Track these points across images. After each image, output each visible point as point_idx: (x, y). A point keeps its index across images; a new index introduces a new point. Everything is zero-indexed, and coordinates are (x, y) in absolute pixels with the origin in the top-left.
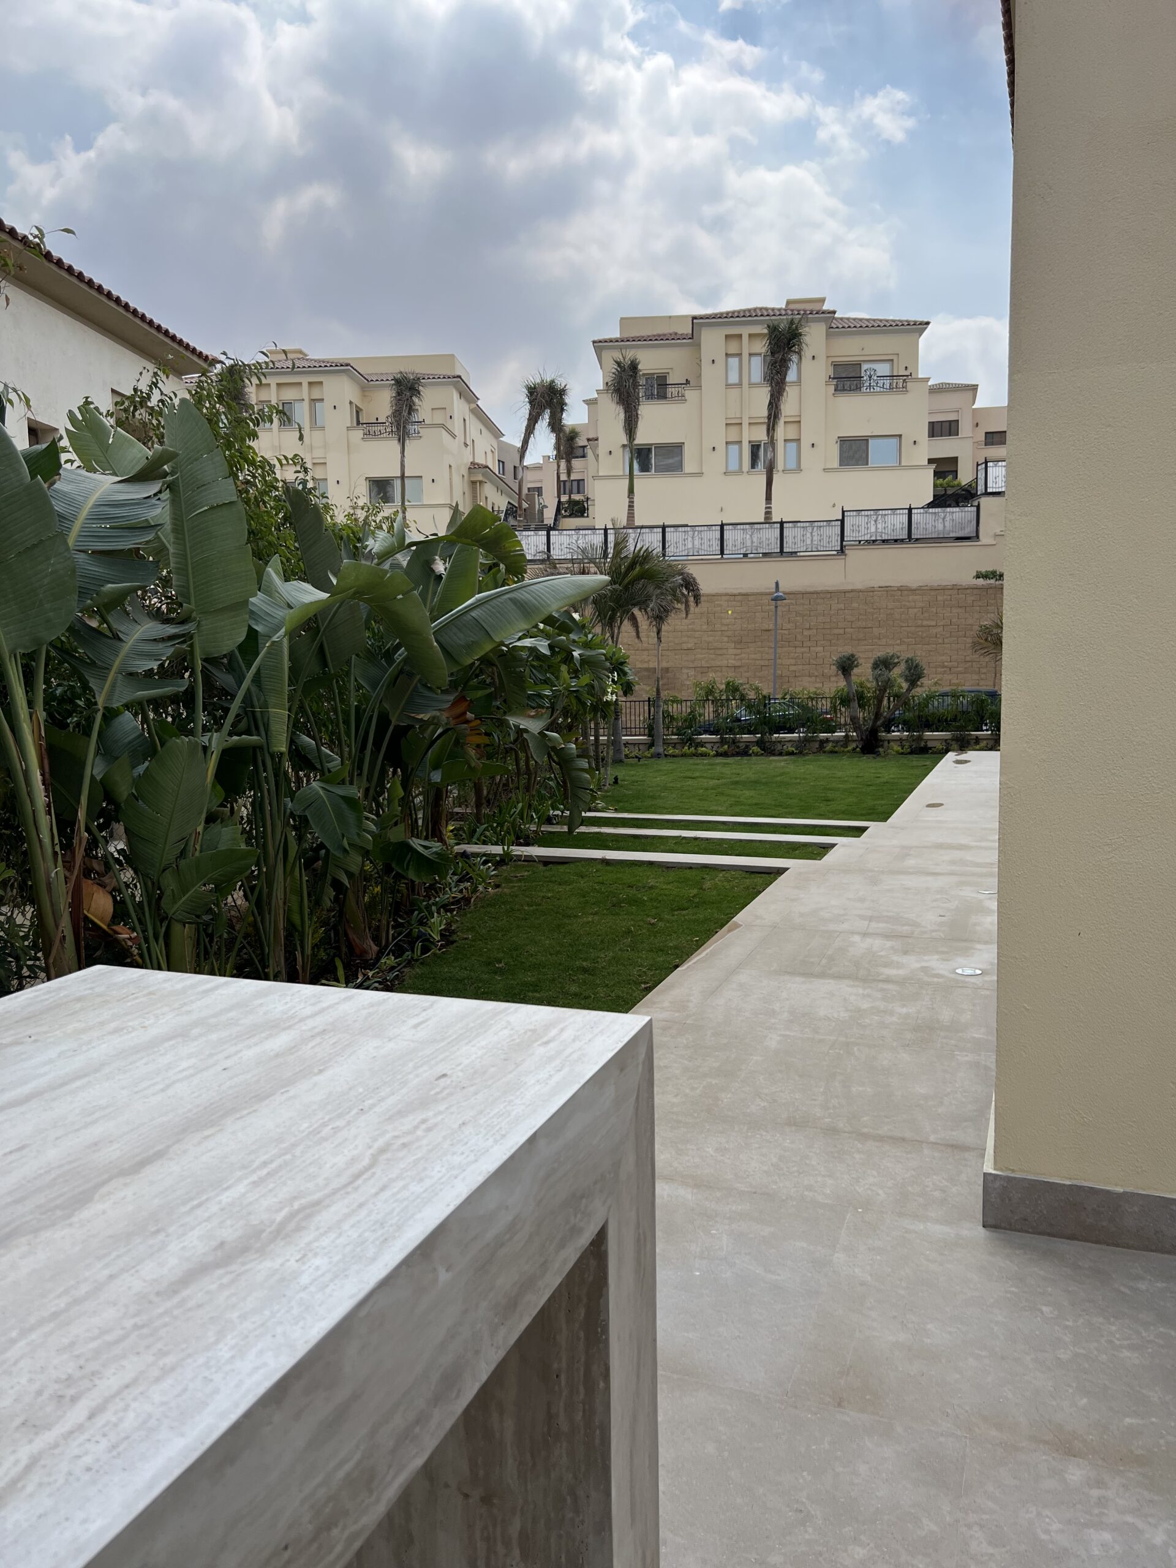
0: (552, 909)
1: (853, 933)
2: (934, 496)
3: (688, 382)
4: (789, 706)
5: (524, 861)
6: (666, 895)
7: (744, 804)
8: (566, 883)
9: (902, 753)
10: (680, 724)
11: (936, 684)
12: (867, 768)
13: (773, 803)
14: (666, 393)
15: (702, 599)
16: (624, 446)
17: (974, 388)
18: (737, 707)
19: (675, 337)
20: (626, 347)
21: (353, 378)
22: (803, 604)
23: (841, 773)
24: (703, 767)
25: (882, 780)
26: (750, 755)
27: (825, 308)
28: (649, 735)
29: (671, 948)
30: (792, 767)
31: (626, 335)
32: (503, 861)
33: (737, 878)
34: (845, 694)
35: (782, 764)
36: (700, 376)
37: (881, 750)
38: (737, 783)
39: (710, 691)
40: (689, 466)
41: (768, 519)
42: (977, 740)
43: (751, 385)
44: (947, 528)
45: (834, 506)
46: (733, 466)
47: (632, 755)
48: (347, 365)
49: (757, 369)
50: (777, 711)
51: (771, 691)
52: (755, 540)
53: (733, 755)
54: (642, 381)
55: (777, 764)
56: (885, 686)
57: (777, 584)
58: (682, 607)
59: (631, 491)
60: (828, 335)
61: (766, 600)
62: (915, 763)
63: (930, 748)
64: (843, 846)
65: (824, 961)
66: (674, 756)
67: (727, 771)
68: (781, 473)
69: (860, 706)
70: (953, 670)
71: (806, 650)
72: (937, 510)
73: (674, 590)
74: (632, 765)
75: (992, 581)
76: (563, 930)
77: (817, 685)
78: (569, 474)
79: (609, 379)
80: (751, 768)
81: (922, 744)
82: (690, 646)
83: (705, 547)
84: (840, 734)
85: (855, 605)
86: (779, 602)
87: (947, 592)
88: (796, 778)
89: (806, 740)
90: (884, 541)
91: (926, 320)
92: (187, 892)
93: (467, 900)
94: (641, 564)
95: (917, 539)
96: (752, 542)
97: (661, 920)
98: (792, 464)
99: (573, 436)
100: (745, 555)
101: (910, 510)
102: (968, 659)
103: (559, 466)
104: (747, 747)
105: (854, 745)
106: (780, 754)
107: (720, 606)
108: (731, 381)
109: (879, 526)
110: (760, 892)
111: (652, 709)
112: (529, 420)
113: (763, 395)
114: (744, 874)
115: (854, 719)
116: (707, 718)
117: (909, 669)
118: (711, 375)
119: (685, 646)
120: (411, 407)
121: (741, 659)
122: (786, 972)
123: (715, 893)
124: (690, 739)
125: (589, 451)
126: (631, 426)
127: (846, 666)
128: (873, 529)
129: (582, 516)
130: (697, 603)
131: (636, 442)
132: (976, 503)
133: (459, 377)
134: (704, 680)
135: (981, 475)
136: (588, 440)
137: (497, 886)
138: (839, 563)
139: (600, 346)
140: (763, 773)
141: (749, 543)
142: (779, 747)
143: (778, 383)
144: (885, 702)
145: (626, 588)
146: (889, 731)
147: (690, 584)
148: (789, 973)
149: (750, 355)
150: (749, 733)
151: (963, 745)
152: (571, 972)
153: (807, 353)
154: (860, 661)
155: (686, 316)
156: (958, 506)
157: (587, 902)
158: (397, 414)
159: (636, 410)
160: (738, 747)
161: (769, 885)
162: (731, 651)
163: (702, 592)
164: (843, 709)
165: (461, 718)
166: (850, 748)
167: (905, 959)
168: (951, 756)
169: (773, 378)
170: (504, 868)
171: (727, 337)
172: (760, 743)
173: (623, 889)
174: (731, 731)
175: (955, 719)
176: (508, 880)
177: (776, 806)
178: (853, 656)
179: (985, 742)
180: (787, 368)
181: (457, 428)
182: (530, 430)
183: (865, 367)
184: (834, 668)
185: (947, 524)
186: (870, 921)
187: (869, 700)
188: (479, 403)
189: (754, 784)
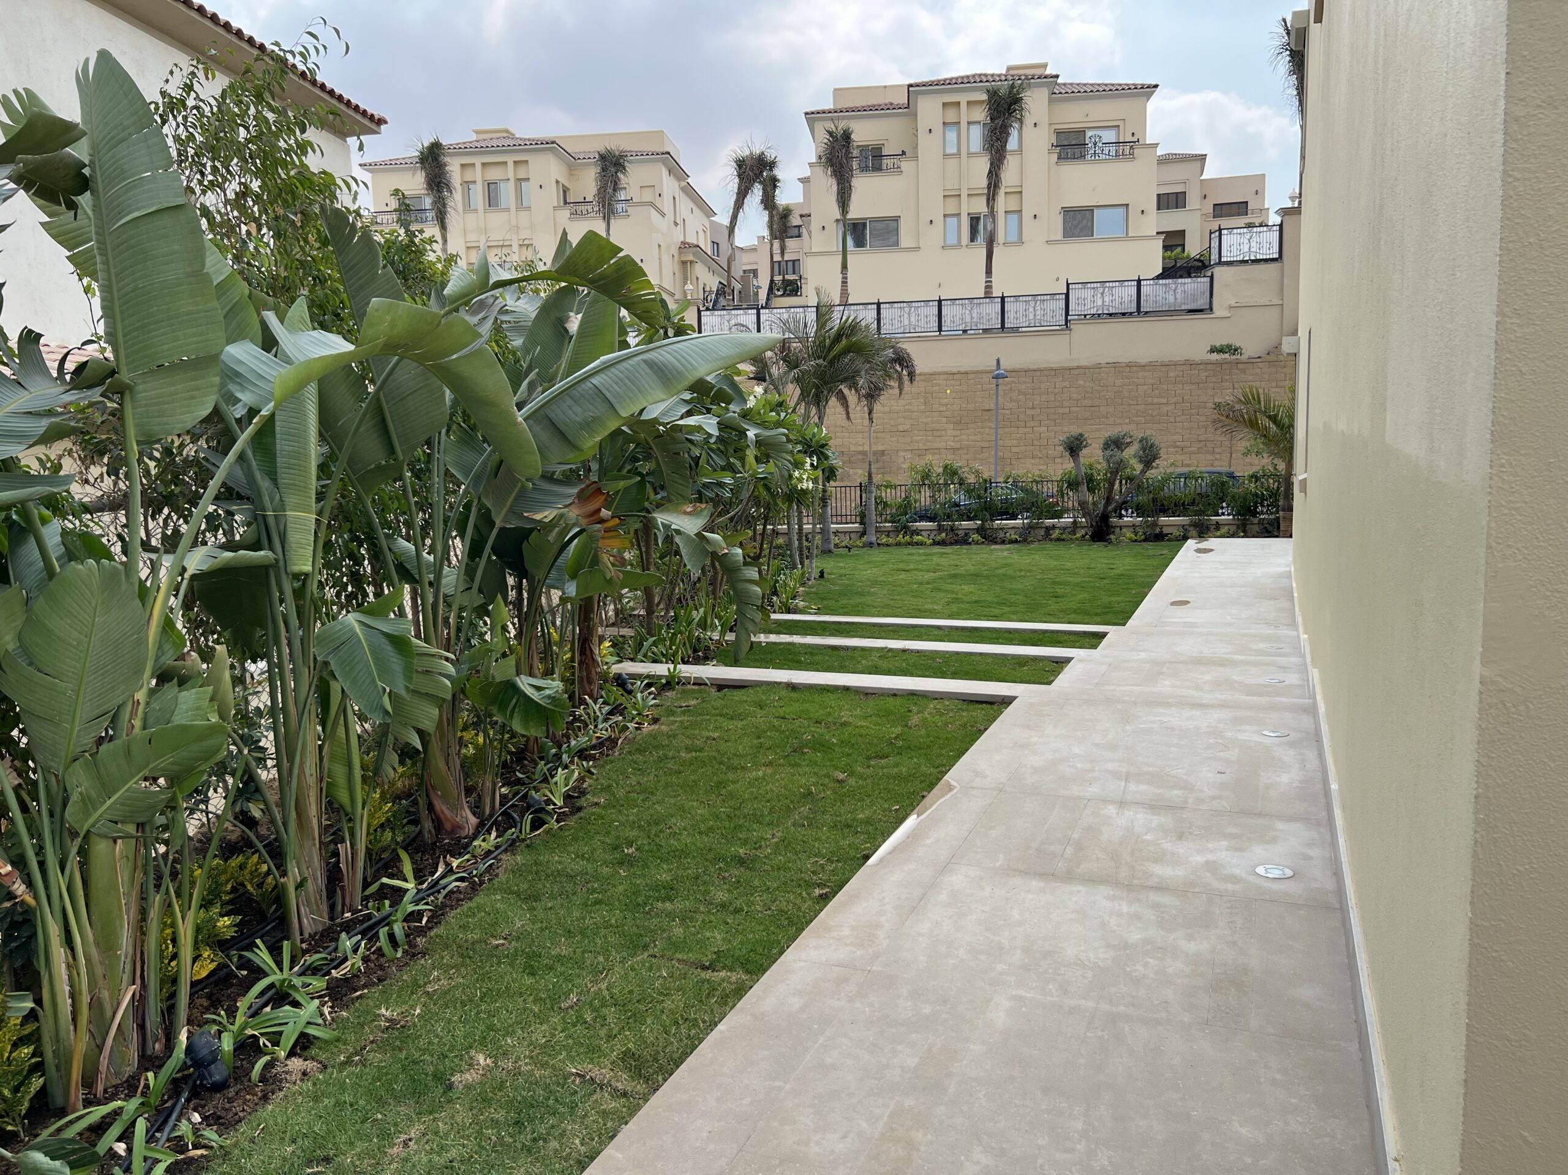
0: (715, 758)
1: (1105, 801)
2: (1163, 268)
3: (904, 153)
4: (1011, 490)
5: (694, 684)
6: (861, 736)
7: (962, 602)
8: (740, 717)
9: (1136, 541)
10: (894, 511)
11: (1172, 464)
12: (1098, 557)
13: (995, 600)
14: (881, 165)
15: (917, 378)
16: (837, 221)
17: (1202, 158)
18: (956, 492)
19: (890, 106)
20: (839, 118)
21: (557, 155)
22: (1026, 383)
23: (1069, 564)
24: (918, 558)
25: (1116, 572)
26: (970, 544)
27: (1048, 72)
28: (861, 523)
29: (861, 822)
30: (1015, 556)
31: (839, 107)
32: (670, 683)
33: (952, 710)
34: (1072, 477)
35: (1005, 554)
36: (916, 147)
37: (1112, 537)
38: (954, 576)
39: (926, 475)
40: (905, 240)
41: (988, 295)
42: (1218, 526)
43: (970, 155)
44: (1179, 301)
45: (1058, 279)
46: (952, 240)
47: (843, 544)
48: (553, 143)
49: (976, 137)
50: (999, 493)
51: (993, 473)
52: (975, 315)
53: (951, 544)
54: (855, 153)
55: (999, 554)
56: (1116, 469)
57: (998, 361)
58: (894, 383)
59: (844, 267)
60: (1050, 101)
61: (987, 378)
62: (1151, 552)
63: (1167, 535)
64: (1081, 661)
65: (1069, 851)
66: (888, 545)
67: (944, 561)
68: (1001, 247)
69: (1089, 490)
70: (1186, 450)
71: (1030, 430)
72: (1164, 281)
73: (884, 364)
74: (841, 556)
75: (1227, 356)
76: (723, 792)
77: (1042, 467)
78: (782, 253)
79: (821, 149)
80: (970, 559)
81: (1158, 530)
82: (906, 427)
83: (922, 323)
84: (1067, 520)
85: (1081, 382)
86: (1000, 381)
87: (1180, 368)
88: (1021, 570)
89: (1031, 527)
90: (1111, 315)
91: (1154, 83)
92: (115, 792)
93: (612, 742)
94: (848, 337)
95: (1146, 313)
96: (972, 318)
97: (852, 774)
98: (1013, 237)
99: (786, 214)
100: (965, 331)
101: (1139, 281)
102: (1201, 438)
103: (772, 245)
104: (966, 534)
105: (1083, 532)
106: (1003, 542)
107: (938, 385)
108: (948, 151)
109: (1106, 299)
110: (981, 732)
111: (864, 495)
112: (738, 194)
113: (983, 165)
114: (960, 705)
115: (1083, 504)
116: (923, 504)
117: (1144, 449)
118: (929, 147)
119: (901, 428)
120: (616, 183)
121: (961, 441)
122: (1016, 870)
123: (923, 732)
124: (905, 527)
125: (804, 230)
126: (844, 199)
127: (1074, 447)
128: (1100, 303)
129: (796, 295)
130: (911, 381)
131: (849, 216)
132: (1209, 274)
133: (668, 153)
134: (921, 464)
135: (1215, 244)
136: (801, 216)
137: (655, 721)
138: (1063, 339)
139: (812, 117)
140: (984, 565)
141: (968, 319)
142: (1002, 535)
143: (997, 151)
144: (1117, 486)
145: (831, 363)
146: (1121, 516)
147: (902, 359)
148: (1021, 872)
149: (969, 123)
150: (969, 519)
151: (1203, 531)
152: (721, 865)
153: (1029, 121)
154: (1089, 441)
155: (902, 86)
156: (1190, 276)
157: (761, 746)
158: (602, 191)
159: (849, 182)
160: (957, 535)
161: (992, 722)
162: (949, 432)
163: (917, 372)
164: (1071, 493)
165: (594, 516)
166: (1078, 535)
167: (1182, 849)
168: (1191, 544)
169: (992, 146)
170: (669, 694)
171: (944, 104)
172: (980, 530)
173: (809, 726)
174: (949, 517)
175: (1193, 503)
176: (671, 712)
177: (998, 603)
178: (1081, 435)
179: (1226, 528)
180: (1008, 134)
181: (667, 207)
182: (739, 205)
183: (1089, 134)
184: (1061, 448)
185: (1178, 296)
186: (1127, 780)
187: (1098, 484)
188: (689, 180)
189: (974, 577)
